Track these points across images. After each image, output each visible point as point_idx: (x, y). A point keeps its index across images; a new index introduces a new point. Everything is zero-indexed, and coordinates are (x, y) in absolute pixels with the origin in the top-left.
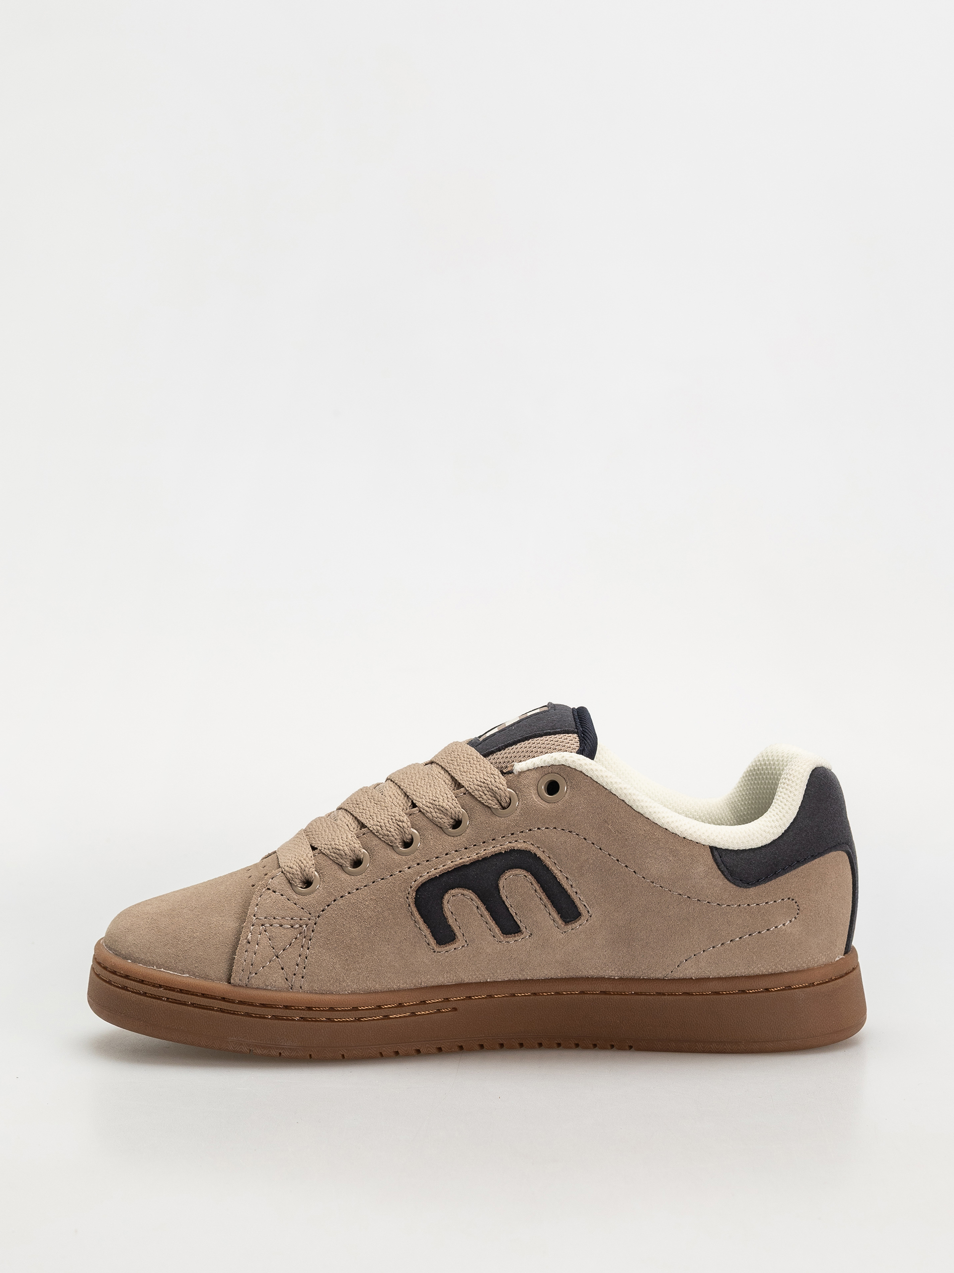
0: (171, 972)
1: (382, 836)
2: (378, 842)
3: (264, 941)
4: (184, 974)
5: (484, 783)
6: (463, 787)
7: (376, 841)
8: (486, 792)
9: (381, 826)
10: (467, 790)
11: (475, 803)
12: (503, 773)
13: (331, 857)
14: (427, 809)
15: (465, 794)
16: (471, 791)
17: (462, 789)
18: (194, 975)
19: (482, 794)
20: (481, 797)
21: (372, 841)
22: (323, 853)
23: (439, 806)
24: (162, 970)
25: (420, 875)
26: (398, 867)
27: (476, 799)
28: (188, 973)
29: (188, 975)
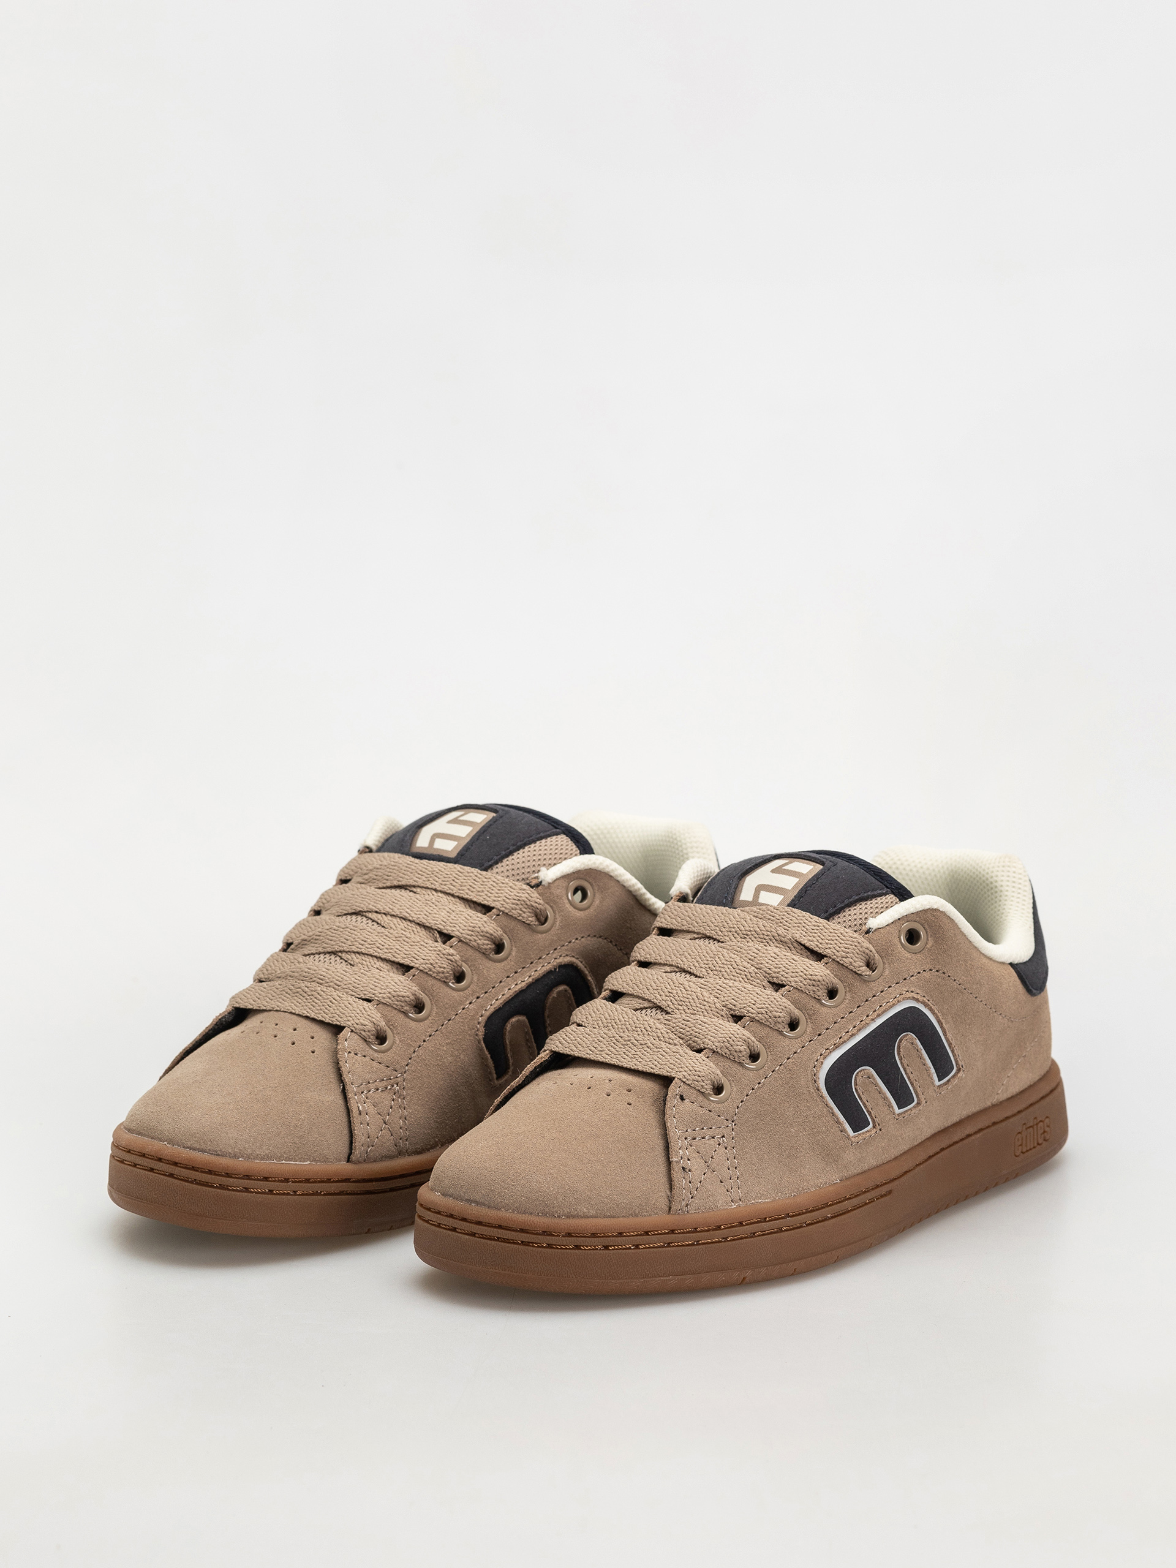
0: (292, 1163)
1: (436, 974)
2: (433, 981)
3: (372, 1110)
4: (304, 1161)
5: (519, 900)
6: (493, 908)
7: (431, 982)
8: (524, 910)
9: (431, 964)
10: (500, 911)
11: (513, 923)
12: (532, 887)
13: (394, 1006)
14: (469, 937)
15: (498, 915)
16: (507, 911)
17: (494, 910)
18: (314, 1160)
19: (521, 912)
20: (520, 916)
21: (427, 981)
22: (383, 1003)
23: (482, 932)
24: (284, 1162)
25: (485, 1008)
26: (461, 1005)
27: (516, 918)
28: (309, 1159)
29: (309, 1162)
